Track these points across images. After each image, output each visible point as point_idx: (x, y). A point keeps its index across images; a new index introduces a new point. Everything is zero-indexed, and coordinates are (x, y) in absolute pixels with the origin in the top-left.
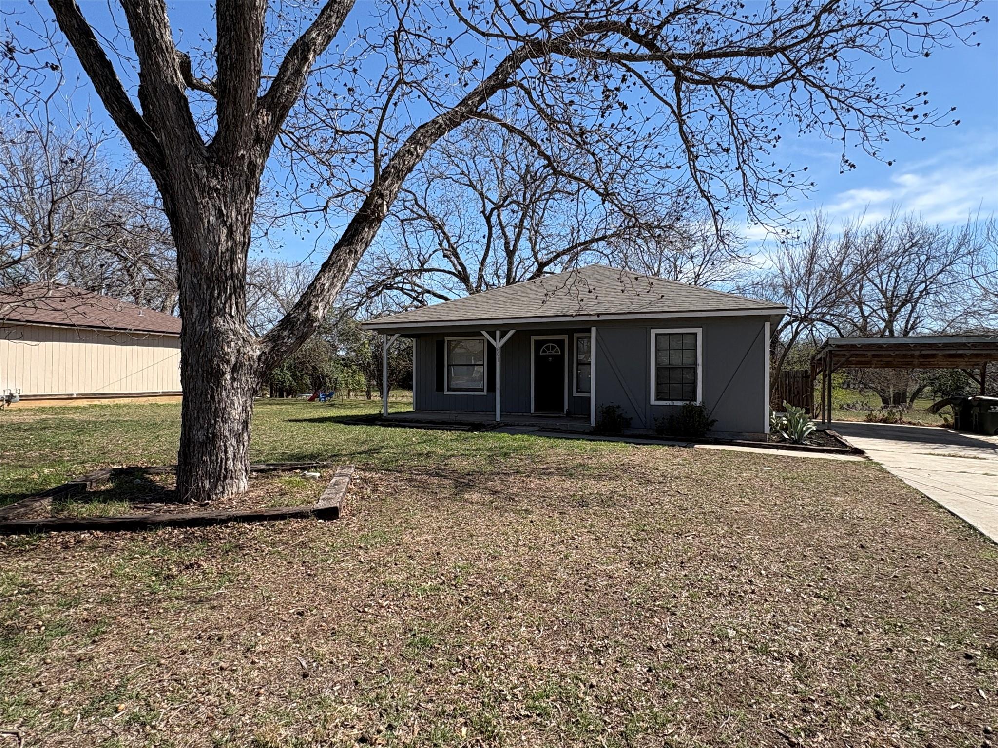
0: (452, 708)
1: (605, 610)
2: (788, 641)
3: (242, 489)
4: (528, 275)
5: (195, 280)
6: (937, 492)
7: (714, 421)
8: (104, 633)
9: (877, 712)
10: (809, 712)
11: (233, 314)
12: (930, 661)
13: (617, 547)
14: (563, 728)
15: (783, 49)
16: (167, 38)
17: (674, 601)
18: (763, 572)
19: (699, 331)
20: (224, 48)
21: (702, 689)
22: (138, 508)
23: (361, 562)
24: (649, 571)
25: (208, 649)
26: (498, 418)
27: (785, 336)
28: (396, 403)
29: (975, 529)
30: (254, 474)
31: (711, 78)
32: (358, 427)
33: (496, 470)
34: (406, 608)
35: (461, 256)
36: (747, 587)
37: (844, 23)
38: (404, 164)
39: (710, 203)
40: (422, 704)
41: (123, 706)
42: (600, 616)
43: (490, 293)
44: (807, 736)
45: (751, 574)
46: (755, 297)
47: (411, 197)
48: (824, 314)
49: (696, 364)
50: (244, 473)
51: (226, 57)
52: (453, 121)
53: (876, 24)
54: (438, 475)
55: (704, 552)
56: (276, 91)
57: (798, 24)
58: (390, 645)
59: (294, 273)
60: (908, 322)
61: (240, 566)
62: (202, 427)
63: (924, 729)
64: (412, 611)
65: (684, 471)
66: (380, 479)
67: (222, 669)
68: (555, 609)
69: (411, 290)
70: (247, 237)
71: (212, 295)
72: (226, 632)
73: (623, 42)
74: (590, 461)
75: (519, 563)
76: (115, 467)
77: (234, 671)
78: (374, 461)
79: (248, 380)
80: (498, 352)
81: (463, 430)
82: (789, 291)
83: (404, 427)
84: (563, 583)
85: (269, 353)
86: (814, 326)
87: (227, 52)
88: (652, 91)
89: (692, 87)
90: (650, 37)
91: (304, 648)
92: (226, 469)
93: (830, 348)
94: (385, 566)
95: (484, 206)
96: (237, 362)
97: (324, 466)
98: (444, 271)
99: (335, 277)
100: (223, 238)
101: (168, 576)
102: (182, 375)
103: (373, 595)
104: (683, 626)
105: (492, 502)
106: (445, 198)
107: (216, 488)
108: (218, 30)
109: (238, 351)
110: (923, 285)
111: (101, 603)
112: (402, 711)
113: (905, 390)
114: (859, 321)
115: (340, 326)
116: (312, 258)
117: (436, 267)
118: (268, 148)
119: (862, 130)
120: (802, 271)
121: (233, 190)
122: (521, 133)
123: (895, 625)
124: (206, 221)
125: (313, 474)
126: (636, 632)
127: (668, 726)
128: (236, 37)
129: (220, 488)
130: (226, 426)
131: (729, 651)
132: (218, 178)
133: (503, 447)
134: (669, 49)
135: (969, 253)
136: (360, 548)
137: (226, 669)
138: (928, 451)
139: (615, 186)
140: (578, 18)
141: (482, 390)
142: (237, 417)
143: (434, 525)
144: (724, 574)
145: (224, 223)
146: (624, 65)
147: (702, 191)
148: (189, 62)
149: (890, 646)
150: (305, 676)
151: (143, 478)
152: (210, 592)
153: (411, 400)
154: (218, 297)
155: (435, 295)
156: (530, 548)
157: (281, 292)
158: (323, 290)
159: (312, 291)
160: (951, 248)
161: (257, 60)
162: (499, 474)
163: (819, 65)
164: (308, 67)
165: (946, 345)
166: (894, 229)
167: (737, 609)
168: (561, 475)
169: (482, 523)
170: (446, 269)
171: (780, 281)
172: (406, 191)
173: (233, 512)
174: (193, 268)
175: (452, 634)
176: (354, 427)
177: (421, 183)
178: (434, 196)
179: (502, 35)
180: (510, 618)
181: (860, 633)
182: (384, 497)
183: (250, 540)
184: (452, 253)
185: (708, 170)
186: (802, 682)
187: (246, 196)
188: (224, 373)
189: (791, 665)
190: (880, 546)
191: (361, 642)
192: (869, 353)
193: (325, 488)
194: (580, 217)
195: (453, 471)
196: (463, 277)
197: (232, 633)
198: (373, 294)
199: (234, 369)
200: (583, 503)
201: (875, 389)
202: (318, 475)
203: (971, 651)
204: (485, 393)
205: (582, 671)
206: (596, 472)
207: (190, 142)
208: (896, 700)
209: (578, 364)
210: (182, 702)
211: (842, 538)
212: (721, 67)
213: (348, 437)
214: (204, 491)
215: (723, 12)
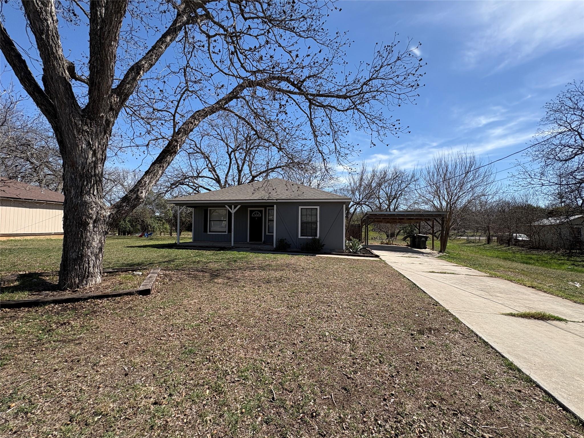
0: (202, 381)
1: (276, 328)
2: (348, 335)
3: (98, 282)
4: (248, 181)
5: (73, 176)
6: (404, 271)
7: (324, 245)
8: (5, 365)
9: (380, 360)
10: (355, 364)
11: (95, 194)
12: (399, 338)
13: (282, 300)
14: (254, 384)
15: (350, 97)
16: (60, 52)
17: (304, 322)
18: (340, 307)
19: (318, 207)
20: (94, 62)
21: (314, 359)
22: (34, 295)
23: (161, 315)
24: (295, 310)
25: (71, 367)
26: (232, 244)
27: (352, 210)
28: (184, 238)
29: (416, 285)
30: (106, 274)
31: (323, 105)
32: (164, 250)
33: (230, 268)
34: (182, 336)
35: (217, 171)
36: (334, 314)
37: (371, 90)
38: (188, 128)
39: (322, 155)
40: (187, 382)
41: (14, 404)
42: (273, 331)
43: (230, 188)
44: (354, 374)
45: (336, 308)
46: (341, 194)
47: (193, 143)
48: (366, 202)
49: (317, 221)
50: (99, 274)
51: (94, 67)
52: (212, 110)
53: (382, 92)
54: (202, 271)
55: (318, 300)
56: (122, 86)
57: (355, 88)
58: (173, 354)
59: (133, 175)
60: (395, 206)
61: (94, 322)
62: (75, 251)
63: (396, 365)
64: (186, 337)
65: (312, 266)
66: (174, 274)
67: (78, 376)
68: (253, 330)
69: (193, 186)
70: (104, 156)
71: (83, 184)
72: (83, 357)
73: (287, 86)
74: (272, 263)
75: (238, 310)
76: (21, 273)
77: (85, 377)
78: (171, 266)
79: (102, 227)
80: (233, 215)
81: (216, 250)
82: (353, 193)
83: (188, 249)
84: (258, 318)
85: (115, 214)
86: (362, 206)
87: (95, 64)
88: (300, 107)
89: (316, 107)
90: (299, 85)
91: (126, 361)
92: (88, 272)
93: (367, 215)
94: (173, 316)
95: (228, 149)
96: (96, 218)
97: (144, 269)
98: (209, 178)
99: (152, 178)
100: (90, 156)
101: (50, 330)
102: (63, 225)
103: (166, 331)
104: (308, 333)
105: (227, 283)
106: (210, 145)
107: (82, 282)
108: (91, 53)
109: (98, 213)
110: (400, 192)
111: (5, 348)
112: (177, 386)
113: (394, 232)
114: (378, 205)
115: (156, 201)
116: (140, 168)
117: (205, 176)
118: (117, 114)
119: (378, 131)
120: (358, 185)
121: (96, 132)
122: (244, 119)
123: (388, 325)
124: (80, 146)
125: (138, 273)
126: (288, 337)
127: (300, 377)
128: (100, 58)
129: (85, 282)
130: (89, 250)
131: (326, 341)
132: (88, 126)
133: (234, 258)
134: (307, 91)
135: (415, 181)
136: (161, 308)
137: (81, 377)
138: (401, 256)
139: (284, 145)
140: (268, 73)
141: (225, 232)
142: (96, 246)
143: (199, 295)
144: (325, 309)
145: (91, 148)
146: (288, 95)
147: (319, 150)
148: (74, 67)
149: (385, 333)
150: (126, 375)
151: (38, 278)
152: (75, 336)
153: (191, 236)
154: (86, 185)
155: (204, 188)
156: (244, 303)
157: (125, 184)
158: (145, 184)
159: (140, 184)
160: (409, 178)
161: (112, 70)
162: (231, 270)
163: (363, 105)
164: (140, 77)
165: (407, 215)
166: (390, 170)
167: (330, 323)
168: (259, 269)
169: (223, 292)
170: (210, 177)
171: (349, 188)
172: (191, 140)
173: (92, 294)
174: (72, 170)
175: (205, 346)
176: (162, 249)
177: (198, 137)
178: (205, 143)
179: (234, 76)
180: (233, 336)
181: (375, 329)
182: (175, 283)
183: (101, 308)
184: (213, 169)
185: (321, 142)
186: (353, 351)
187: (104, 136)
188: (89, 224)
189: (349, 345)
190: (383, 293)
191: (158, 355)
192: (382, 218)
193: (144, 280)
194: (270, 158)
195: (210, 269)
196: (218, 181)
197: (86, 357)
198: (174, 186)
199: (95, 222)
200: (269, 282)
201: (384, 231)
202: (141, 273)
203: (413, 332)
204: (227, 233)
205: (264, 357)
206: (275, 268)
207: (72, 107)
208: (387, 355)
209: (269, 221)
210: (52, 397)
211: (370, 291)
212: (326, 101)
213: (158, 254)
214: (75, 284)
215: (327, 79)
